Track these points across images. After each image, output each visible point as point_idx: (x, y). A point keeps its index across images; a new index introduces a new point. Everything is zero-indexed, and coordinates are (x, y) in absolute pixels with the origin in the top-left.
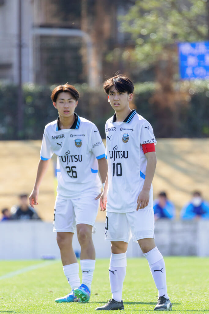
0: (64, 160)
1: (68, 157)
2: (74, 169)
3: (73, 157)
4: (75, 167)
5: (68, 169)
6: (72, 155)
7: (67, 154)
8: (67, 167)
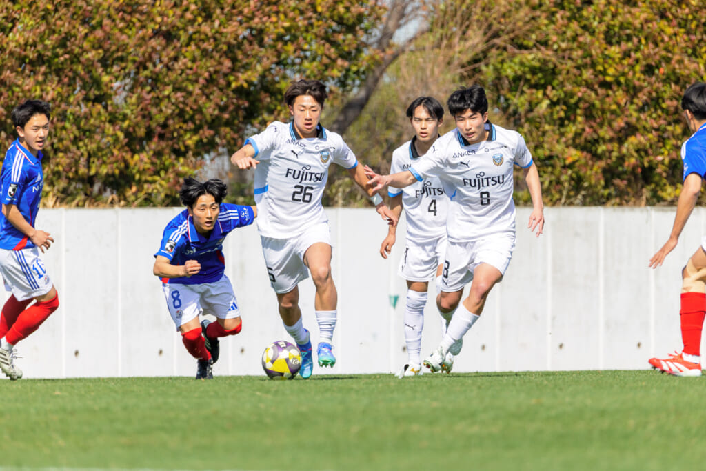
0: (296, 176)
1: (305, 173)
2: (308, 191)
3: (313, 176)
4: (312, 188)
5: (298, 190)
6: (312, 172)
7: (304, 169)
8: (296, 187)
